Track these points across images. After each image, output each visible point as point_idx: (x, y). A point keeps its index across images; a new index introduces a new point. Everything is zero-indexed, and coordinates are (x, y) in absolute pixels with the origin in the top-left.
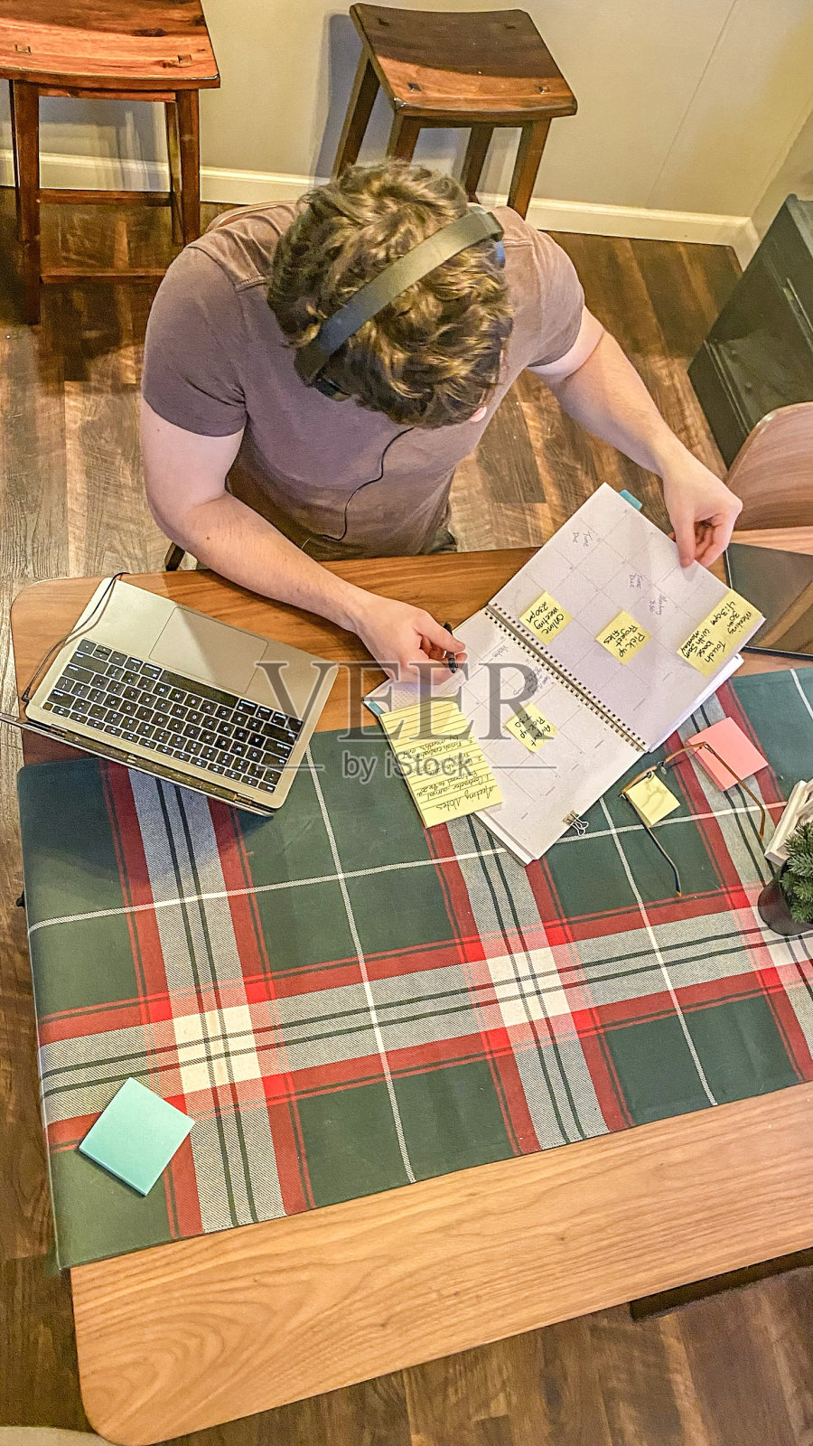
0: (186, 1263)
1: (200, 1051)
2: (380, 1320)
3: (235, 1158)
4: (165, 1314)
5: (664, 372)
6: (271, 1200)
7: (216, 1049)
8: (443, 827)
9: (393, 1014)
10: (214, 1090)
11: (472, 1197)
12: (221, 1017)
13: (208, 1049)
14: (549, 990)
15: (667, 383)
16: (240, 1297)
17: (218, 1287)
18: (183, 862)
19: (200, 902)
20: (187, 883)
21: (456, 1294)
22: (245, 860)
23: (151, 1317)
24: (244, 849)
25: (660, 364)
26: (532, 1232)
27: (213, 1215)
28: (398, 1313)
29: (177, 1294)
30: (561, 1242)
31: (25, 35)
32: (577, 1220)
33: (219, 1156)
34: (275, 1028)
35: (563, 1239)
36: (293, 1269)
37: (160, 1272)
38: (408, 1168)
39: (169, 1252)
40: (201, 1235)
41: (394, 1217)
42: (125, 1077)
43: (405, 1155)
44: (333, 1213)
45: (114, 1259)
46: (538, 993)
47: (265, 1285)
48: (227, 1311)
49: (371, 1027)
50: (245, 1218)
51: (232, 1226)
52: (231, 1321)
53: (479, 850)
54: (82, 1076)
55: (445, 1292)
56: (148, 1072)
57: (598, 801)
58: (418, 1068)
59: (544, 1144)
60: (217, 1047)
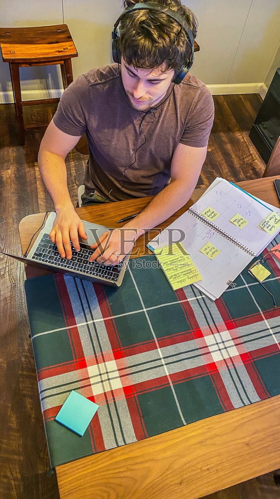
0: (100, 462)
1: (98, 379)
2: (178, 481)
3: (115, 419)
4: (94, 483)
5: (240, 137)
6: (130, 435)
7: (104, 378)
8: (181, 289)
9: (170, 360)
10: (105, 393)
11: (209, 429)
12: (105, 366)
13: (101, 378)
14: (230, 347)
15: (242, 140)
16: (122, 475)
17: (114, 471)
18: (86, 309)
19: (94, 323)
20: (88, 316)
21: (208, 469)
22: (109, 307)
23: (88, 485)
24: (108, 302)
25: (238, 134)
26: (235, 442)
27: (109, 442)
28: (186, 478)
29: (97, 475)
30: (248, 446)
31: (13, 48)
32: (253, 436)
33: (109, 419)
34: (126, 368)
35: (248, 444)
36: (141, 462)
37: (90, 467)
38: (183, 419)
39: (93, 458)
40: (104, 451)
41: (180, 440)
42: (71, 391)
43: (181, 414)
44: (156, 439)
45: (72, 462)
46: (226, 348)
47: (132, 470)
48: (117, 481)
49: (162, 365)
50: (121, 443)
51: (117, 447)
52: (119, 485)
53: (196, 296)
54: (55, 391)
55: (203, 469)
56: (79, 388)
57: (239, 275)
58: (182, 380)
59: (236, 407)
60: (105, 377)
